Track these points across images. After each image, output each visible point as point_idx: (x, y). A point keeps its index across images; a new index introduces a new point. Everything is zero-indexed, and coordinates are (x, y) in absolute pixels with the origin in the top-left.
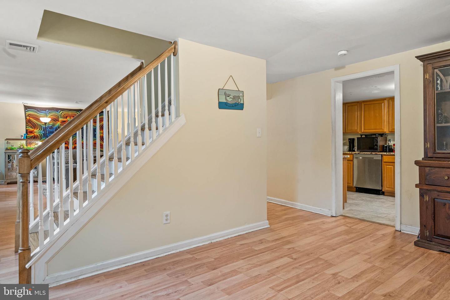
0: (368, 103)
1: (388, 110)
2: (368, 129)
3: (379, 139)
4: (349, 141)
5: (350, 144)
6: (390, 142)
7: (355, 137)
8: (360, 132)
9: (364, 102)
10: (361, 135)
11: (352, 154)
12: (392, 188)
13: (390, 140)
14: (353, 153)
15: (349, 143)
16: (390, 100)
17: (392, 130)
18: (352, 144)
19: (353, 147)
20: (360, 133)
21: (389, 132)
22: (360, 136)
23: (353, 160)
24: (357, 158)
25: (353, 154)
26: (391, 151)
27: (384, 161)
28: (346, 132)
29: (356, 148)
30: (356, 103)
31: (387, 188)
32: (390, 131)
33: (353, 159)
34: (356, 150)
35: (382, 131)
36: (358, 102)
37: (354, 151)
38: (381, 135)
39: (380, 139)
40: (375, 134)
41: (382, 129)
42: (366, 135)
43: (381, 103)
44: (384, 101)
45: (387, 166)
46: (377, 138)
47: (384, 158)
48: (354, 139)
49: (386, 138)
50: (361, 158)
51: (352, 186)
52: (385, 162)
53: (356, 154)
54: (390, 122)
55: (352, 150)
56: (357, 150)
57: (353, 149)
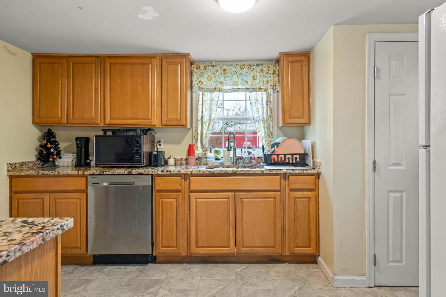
0: (120, 61)
1: (159, 80)
2: (119, 119)
3: (143, 139)
4: (77, 144)
5: (79, 149)
6: (160, 145)
7: (92, 134)
8: (102, 123)
9: (110, 57)
10: (105, 131)
11: (83, 176)
12: (174, 247)
13: (159, 142)
14: (86, 173)
15: (78, 147)
16: (164, 60)
17: (167, 121)
18: (83, 150)
19: (87, 156)
20: (102, 125)
21: (162, 125)
22: (102, 133)
23: (85, 192)
24: (94, 185)
25: (86, 177)
26: (163, 163)
27: (158, 188)
28: (70, 122)
29: (93, 159)
30: (95, 58)
31: (163, 247)
32: (164, 123)
33: (87, 188)
34: (93, 163)
35: (149, 124)
36: (97, 57)
37: (88, 165)
38: (146, 131)
39: (145, 139)
40: (135, 130)
41: (149, 119)
42: (114, 131)
43: (146, 64)
44: (153, 59)
45: (164, 200)
46: (140, 137)
47: (157, 182)
48: (87, 140)
49: (154, 137)
50: (105, 184)
51: (85, 252)
52: (159, 191)
53: (93, 175)
54: (163, 106)
55: (83, 162)
56: (96, 165)
57: (85, 161)
